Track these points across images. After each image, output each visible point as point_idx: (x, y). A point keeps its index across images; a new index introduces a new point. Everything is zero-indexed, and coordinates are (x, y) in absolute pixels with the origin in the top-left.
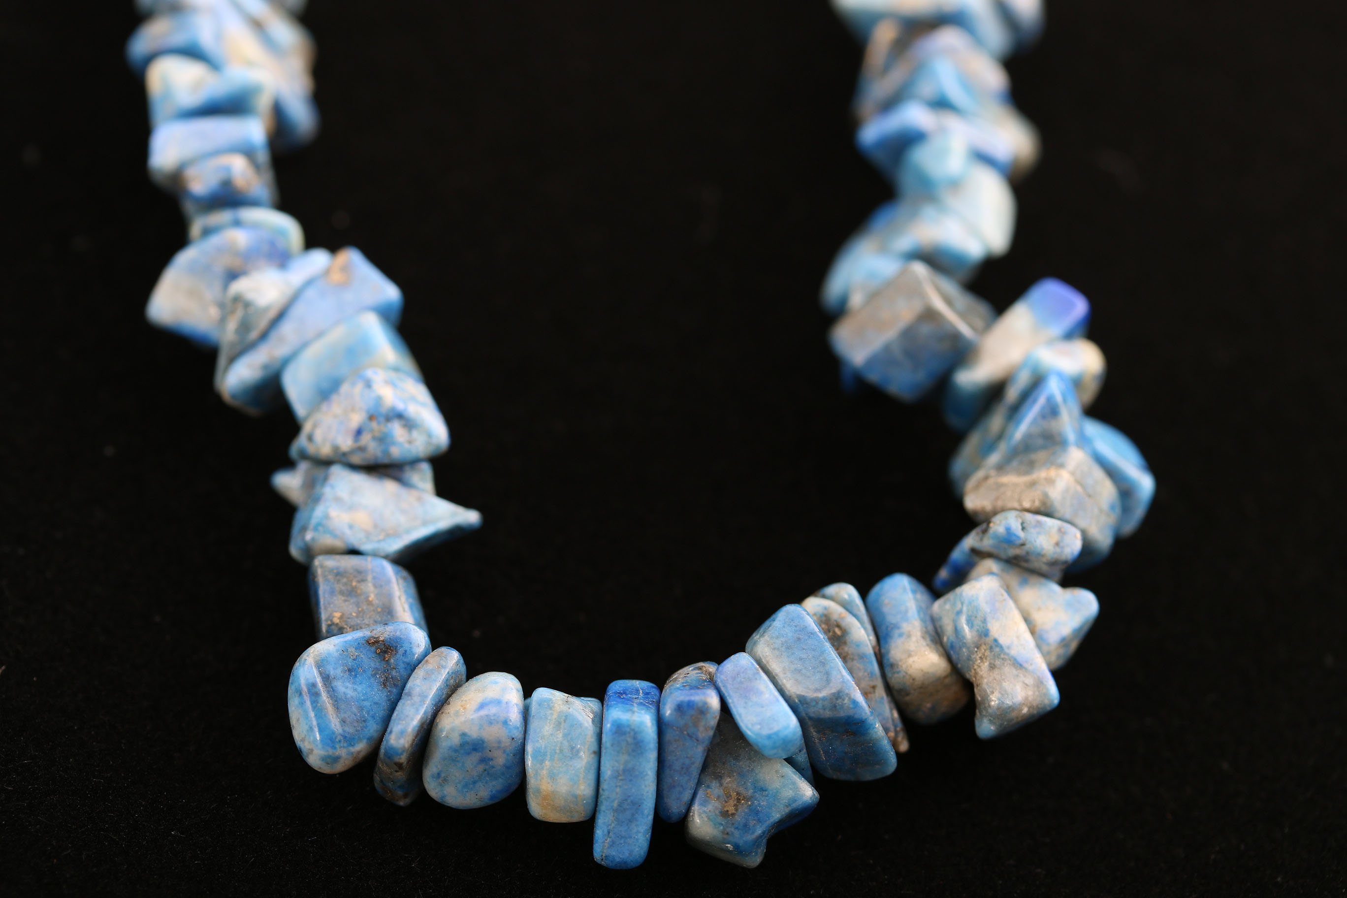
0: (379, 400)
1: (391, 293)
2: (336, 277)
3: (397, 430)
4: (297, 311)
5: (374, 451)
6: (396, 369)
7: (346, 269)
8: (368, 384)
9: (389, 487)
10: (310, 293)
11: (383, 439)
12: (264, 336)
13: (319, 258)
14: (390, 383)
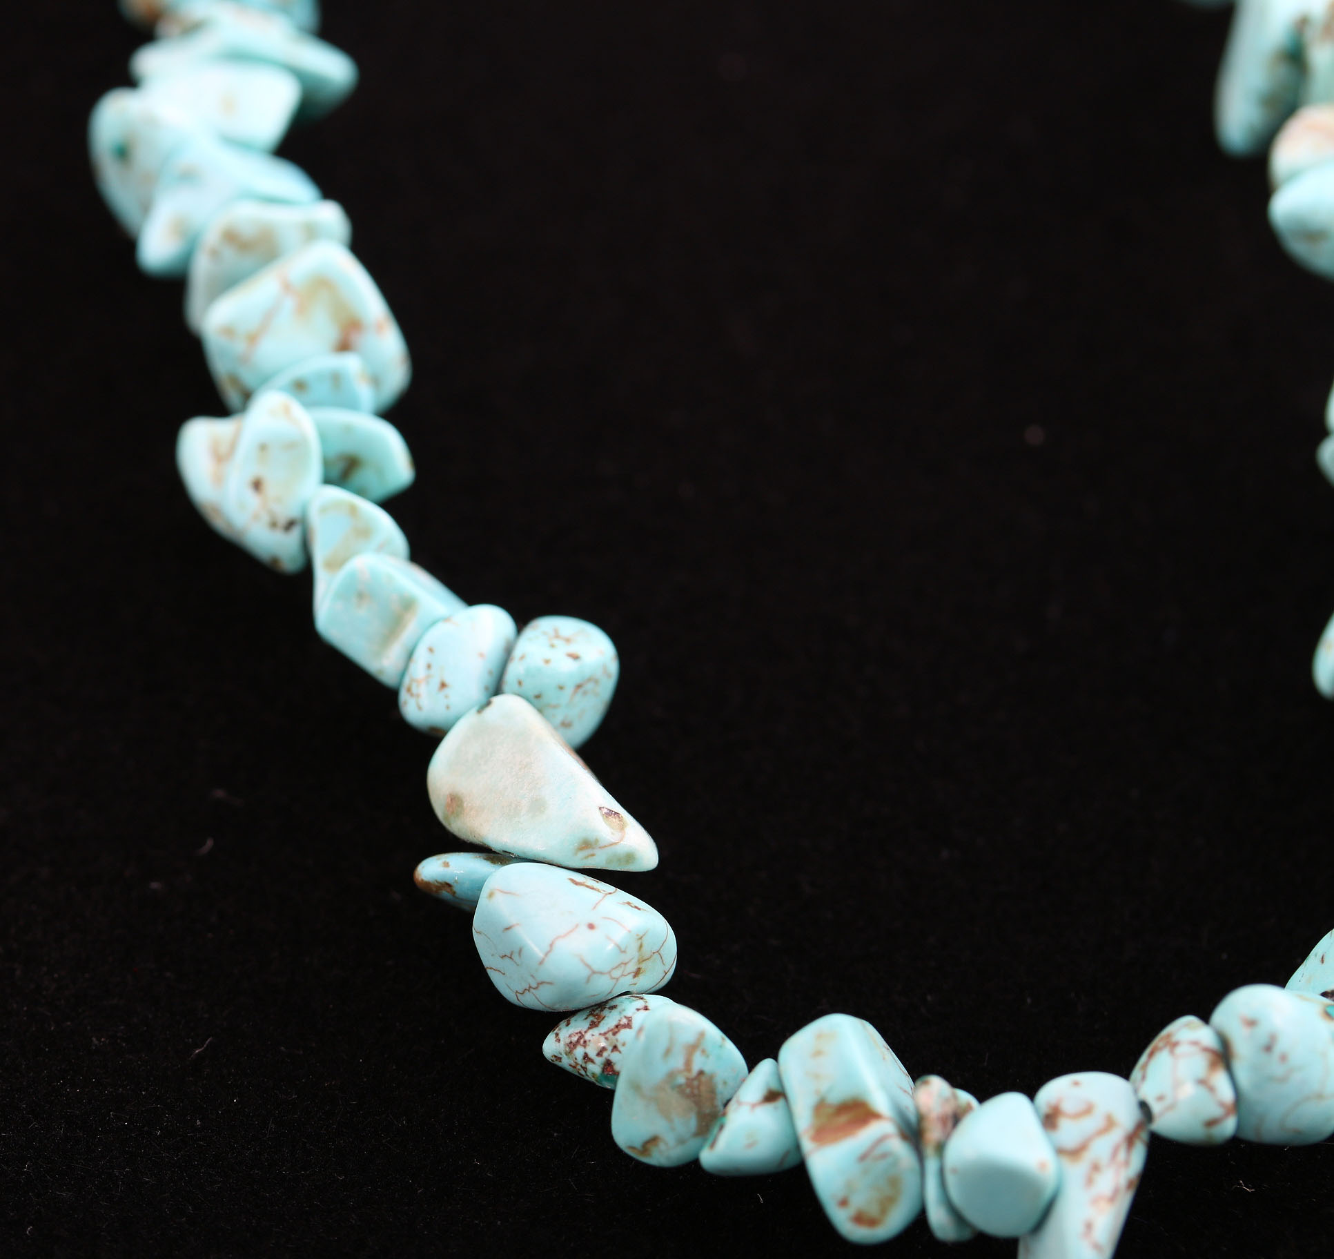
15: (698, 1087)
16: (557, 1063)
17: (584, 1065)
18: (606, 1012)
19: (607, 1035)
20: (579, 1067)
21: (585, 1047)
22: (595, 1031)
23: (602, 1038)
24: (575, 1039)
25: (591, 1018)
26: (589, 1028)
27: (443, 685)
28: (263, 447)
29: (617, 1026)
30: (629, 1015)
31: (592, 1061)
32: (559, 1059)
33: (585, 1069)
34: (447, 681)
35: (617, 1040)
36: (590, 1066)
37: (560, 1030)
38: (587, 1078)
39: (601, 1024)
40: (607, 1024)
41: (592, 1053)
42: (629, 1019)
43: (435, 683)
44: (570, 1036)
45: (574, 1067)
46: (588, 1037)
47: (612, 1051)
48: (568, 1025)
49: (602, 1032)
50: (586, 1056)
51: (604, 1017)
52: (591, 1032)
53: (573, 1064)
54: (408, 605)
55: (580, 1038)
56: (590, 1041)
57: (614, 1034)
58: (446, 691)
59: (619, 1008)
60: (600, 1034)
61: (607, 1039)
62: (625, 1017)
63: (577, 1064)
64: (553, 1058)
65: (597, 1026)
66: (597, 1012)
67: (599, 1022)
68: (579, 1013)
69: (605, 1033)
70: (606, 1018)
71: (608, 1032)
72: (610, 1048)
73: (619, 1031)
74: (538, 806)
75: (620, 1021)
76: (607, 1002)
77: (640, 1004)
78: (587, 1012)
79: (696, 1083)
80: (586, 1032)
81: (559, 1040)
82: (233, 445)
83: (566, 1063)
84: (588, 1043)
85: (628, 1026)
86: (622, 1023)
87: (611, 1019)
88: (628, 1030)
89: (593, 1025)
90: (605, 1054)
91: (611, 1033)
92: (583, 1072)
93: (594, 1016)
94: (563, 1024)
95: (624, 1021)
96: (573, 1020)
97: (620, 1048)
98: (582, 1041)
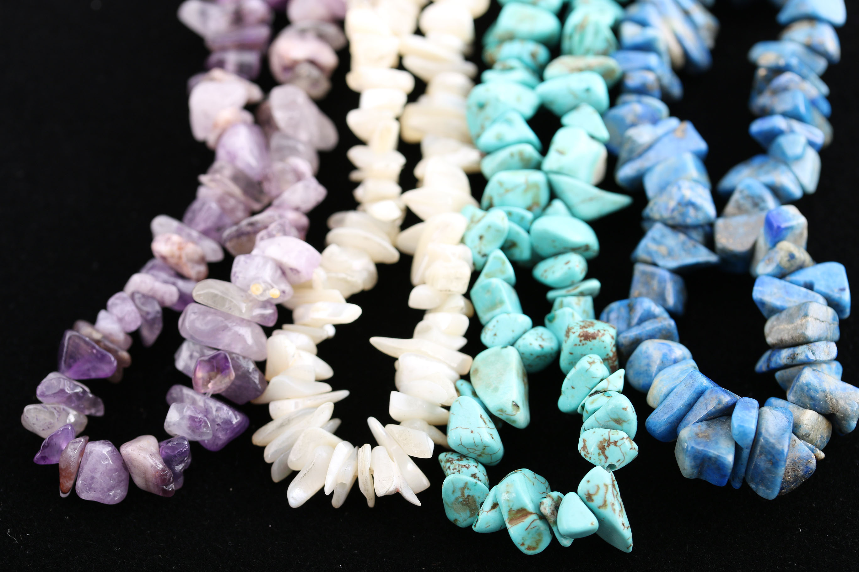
0: (683, 197)
1: (701, 145)
2: (679, 134)
3: (691, 211)
4: (658, 147)
5: (678, 219)
6: (696, 181)
7: (684, 131)
8: (679, 188)
9: (682, 237)
10: (666, 140)
11: (683, 215)
12: (640, 155)
13: (674, 122)
14: (691, 189)
15: (468, 500)
16: (440, 462)
17: (447, 469)
18: (464, 459)
19: (460, 466)
20: (445, 468)
21: (451, 464)
22: (457, 462)
23: (458, 466)
24: (450, 460)
25: (459, 458)
26: (456, 460)
27: (495, 335)
28: (489, 227)
29: (464, 466)
30: (470, 465)
31: (450, 470)
32: (442, 462)
33: (446, 470)
34: (498, 334)
35: (461, 469)
36: (448, 471)
37: (448, 454)
38: (445, 473)
39: (460, 461)
40: (462, 463)
41: (452, 468)
42: (469, 466)
43: (493, 333)
44: (450, 458)
45: (444, 467)
46: (454, 462)
47: (458, 471)
48: (452, 454)
49: (459, 464)
50: (449, 467)
51: (463, 460)
52: (456, 461)
53: (444, 466)
54: (501, 303)
55: (452, 461)
56: (454, 463)
57: (462, 467)
58: (495, 337)
59: (469, 461)
60: (458, 464)
61: (459, 467)
62: (469, 465)
63: (445, 467)
64: (440, 460)
65: (459, 461)
66: (462, 457)
67: (460, 460)
68: (457, 454)
69: (459, 465)
70: (463, 461)
71: (461, 465)
72: (458, 470)
73: (464, 467)
74: (496, 389)
75: (466, 465)
76: (467, 457)
77: (476, 464)
78: (460, 455)
79: (467, 500)
80: (455, 460)
81: (445, 456)
82: (479, 221)
83: (443, 464)
84: (453, 464)
85: (468, 468)
86: (466, 466)
87: (464, 462)
88: (466, 469)
89: (458, 460)
90: (455, 470)
91: (461, 466)
92: (445, 471)
93: (461, 457)
94: (450, 453)
95: (467, 466)
96: (454, 454)
97: (460, 472)
98: (451, 462)
